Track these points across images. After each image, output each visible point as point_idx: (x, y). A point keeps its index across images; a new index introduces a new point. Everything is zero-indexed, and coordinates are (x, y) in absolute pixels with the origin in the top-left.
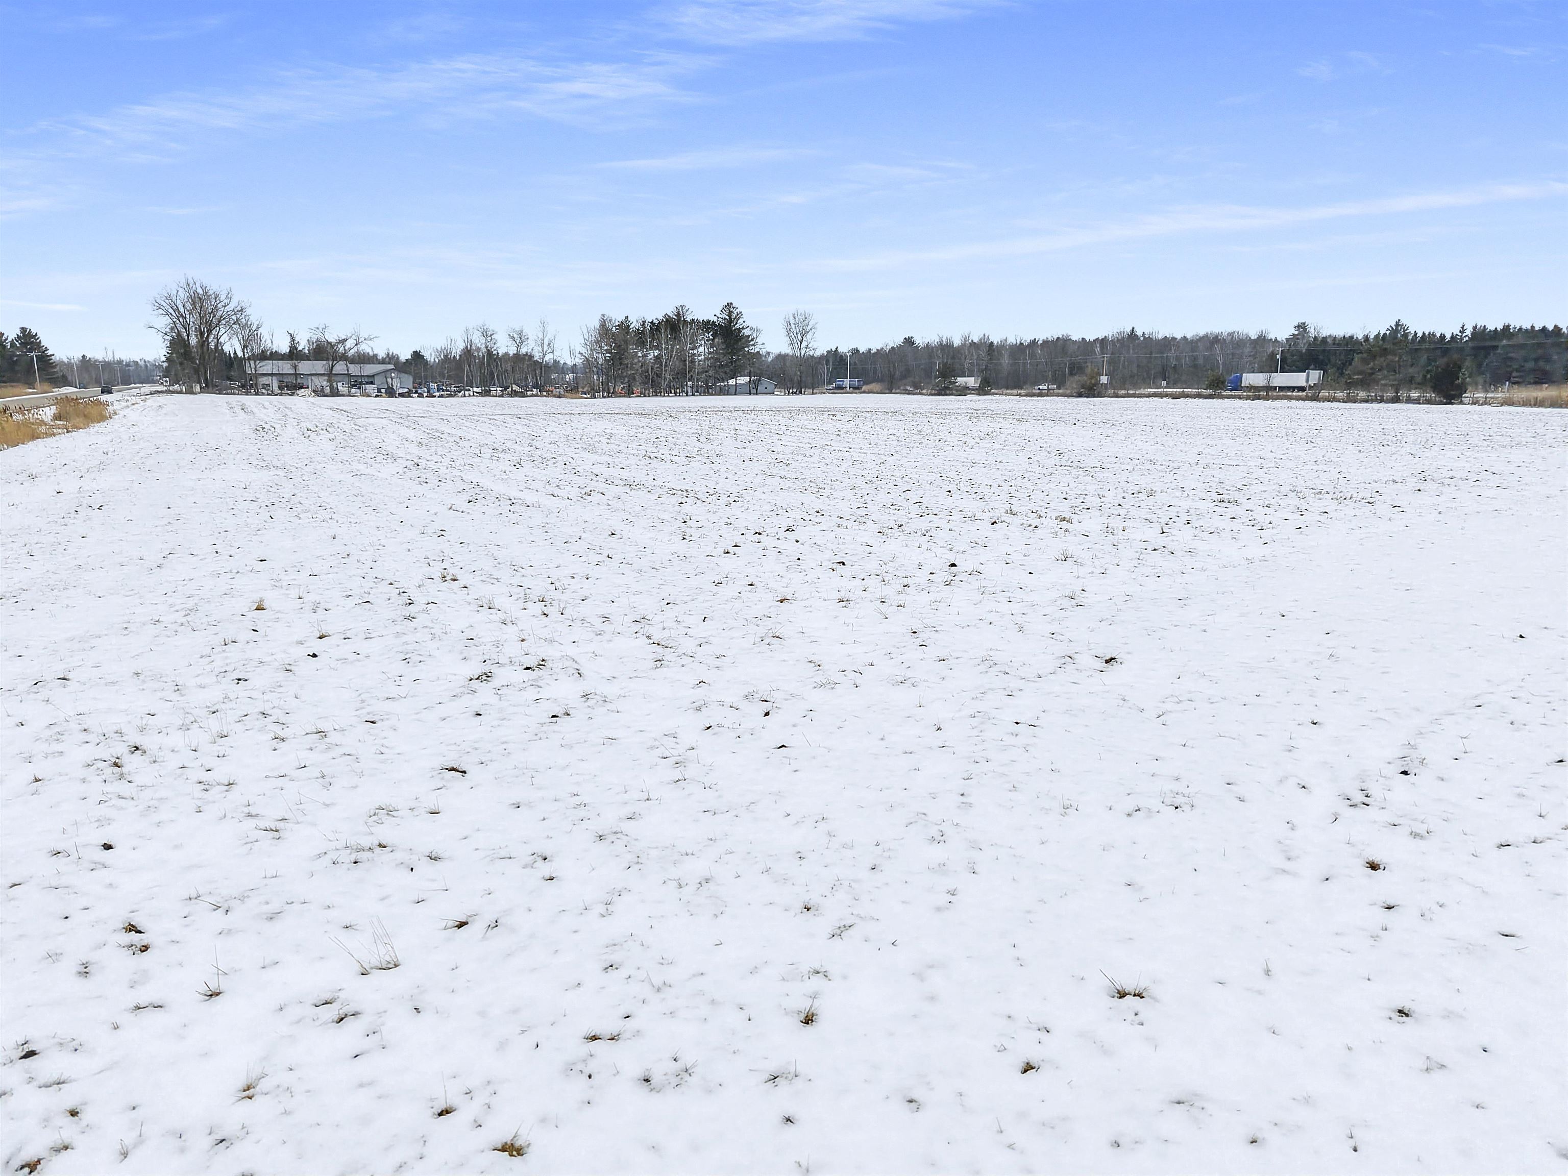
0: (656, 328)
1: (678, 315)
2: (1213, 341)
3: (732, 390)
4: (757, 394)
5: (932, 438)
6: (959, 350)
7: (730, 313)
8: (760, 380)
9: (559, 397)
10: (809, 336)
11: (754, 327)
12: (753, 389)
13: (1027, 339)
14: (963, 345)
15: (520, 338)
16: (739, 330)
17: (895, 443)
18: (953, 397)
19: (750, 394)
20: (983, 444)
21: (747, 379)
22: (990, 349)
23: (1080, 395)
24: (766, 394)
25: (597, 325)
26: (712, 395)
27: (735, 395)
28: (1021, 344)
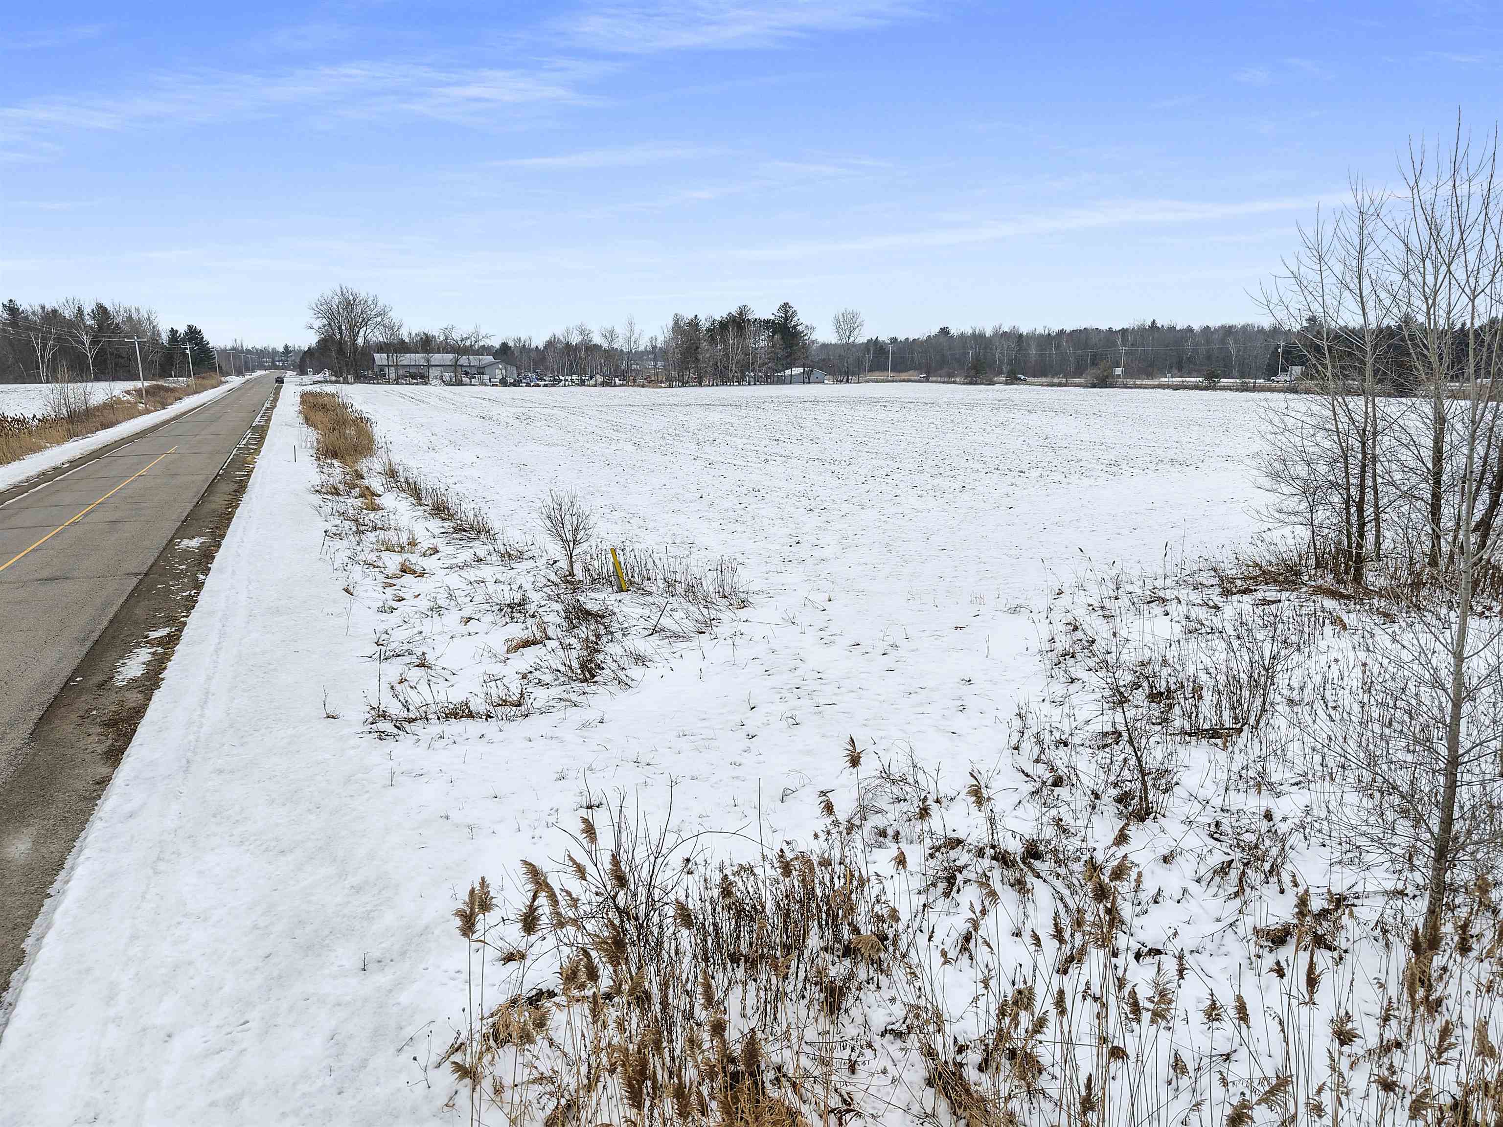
0: (724, 325)
1: (741, 314)
2: (1228, 331)
3: (788, 379)
4: (809, 383)
5: (960, 426)
6: (990, 339)
7: (786, 312)
8: (812, 371)
9: (643, 387)
10: (856, 332)
11: (809, 325)
12: (806, 379)
13: (1055, 328)
14: (996, 334)
15: (611, 335)
16: (795, 327)
17: (934, 429)
18: (983, 386)
19: (804, 383)
20: (997, 430)
21: (801, 370)
22: (1018, 339)
23: (1094, 386)
24: (818, 383)
25: (671, 324)
26: (771, 384)
27: (791, 383)
28: (1049, 334)
